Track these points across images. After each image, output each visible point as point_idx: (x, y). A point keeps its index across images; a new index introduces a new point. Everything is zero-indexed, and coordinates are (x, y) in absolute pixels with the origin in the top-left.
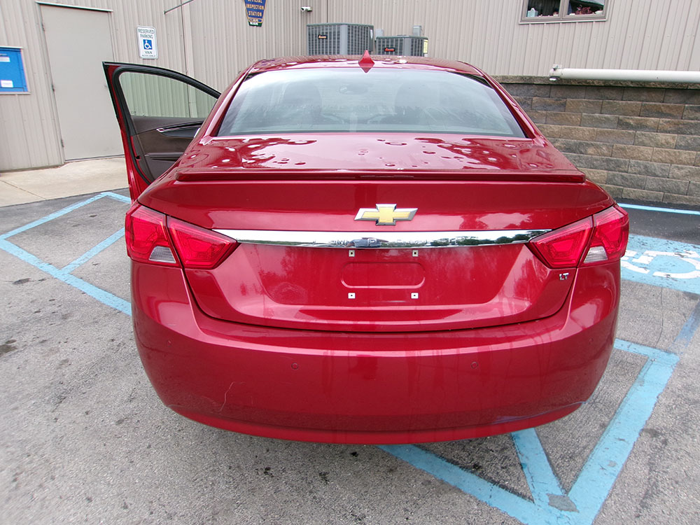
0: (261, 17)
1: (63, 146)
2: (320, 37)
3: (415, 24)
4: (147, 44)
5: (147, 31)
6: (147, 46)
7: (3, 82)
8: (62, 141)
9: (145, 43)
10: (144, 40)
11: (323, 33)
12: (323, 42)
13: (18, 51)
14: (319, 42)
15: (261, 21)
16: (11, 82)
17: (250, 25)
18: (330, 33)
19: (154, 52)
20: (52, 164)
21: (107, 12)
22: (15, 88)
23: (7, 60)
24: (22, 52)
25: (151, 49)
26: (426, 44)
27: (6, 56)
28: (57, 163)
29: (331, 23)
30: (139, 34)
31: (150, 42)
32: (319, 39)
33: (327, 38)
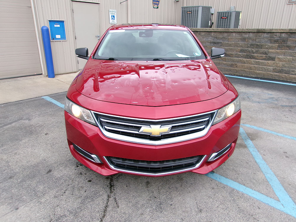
0: (158, 4)
1: (78, 63)
2: (188, 12)
3: (231, 6)
4: (113, 17)
5: (113, 12)
6: (113, 18)
7: (57, 36)
8: (78, 61)
9: (112, 17)
10: (112, 16)
11: (190, 10)
12: (189, 15)
13: (63, 22)
14: (188, 15)
15: (158, 6)
16: (60, 36)
17: (154, 8)
18: (194, 10)
19: (115, 20)
20: (74, 71)
21: (98, 3)
22: (61, 38)
23: (59, 26)
24: (65, 22)
25: (114, 19)
26: (241, 14)
27: (58, 24)
28: (76, 71)
29: (188, 6)
30: (110, 13)
31: (114, 16)
32: (188, 13)
33: (192, 13)
